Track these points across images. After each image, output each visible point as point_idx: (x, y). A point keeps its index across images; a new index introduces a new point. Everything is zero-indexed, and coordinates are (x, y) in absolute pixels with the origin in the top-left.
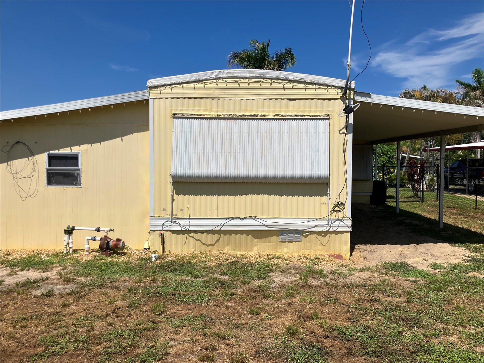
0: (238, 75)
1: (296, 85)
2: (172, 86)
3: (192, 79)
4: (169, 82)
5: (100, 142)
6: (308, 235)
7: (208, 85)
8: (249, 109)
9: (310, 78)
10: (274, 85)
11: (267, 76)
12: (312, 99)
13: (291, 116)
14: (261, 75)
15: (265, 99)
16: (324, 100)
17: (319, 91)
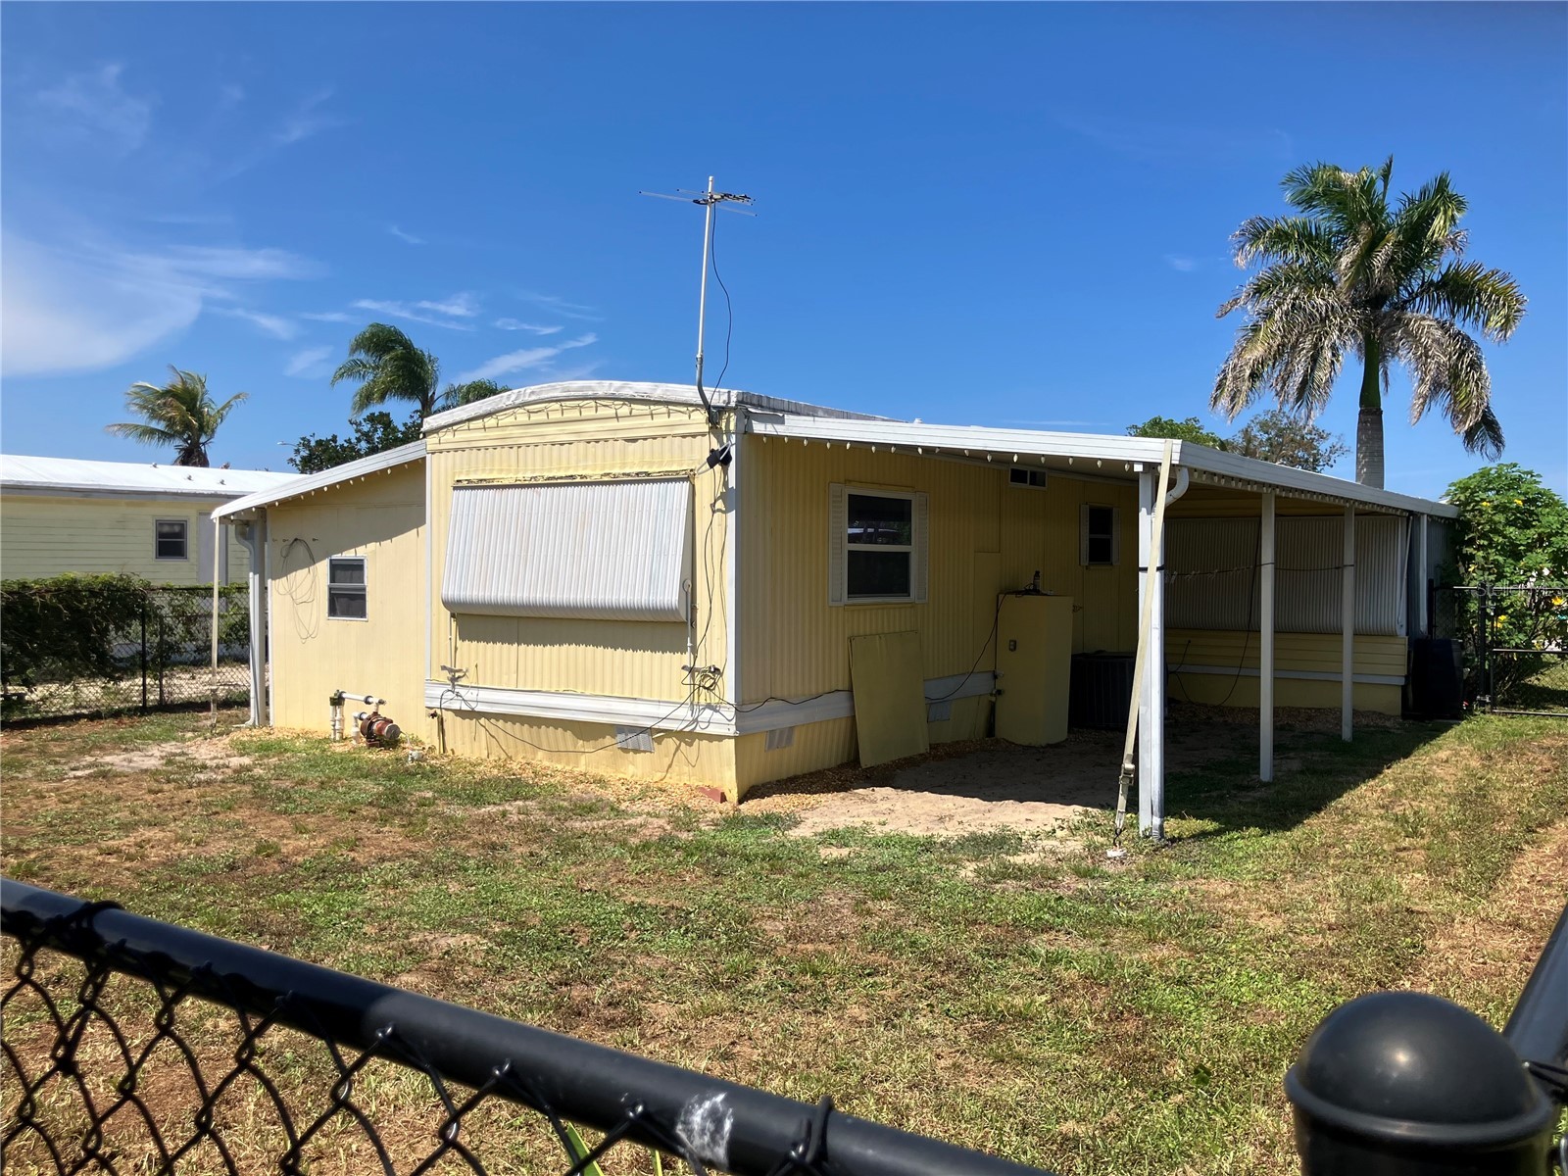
0: (546, 396)
1: (638, 408)
2: (455, 428)
3: (481, 412)
4: (451, 421)
5: (390, 538)
6: (662, 738)
7: (506, 419)
8: (564, 464)
9: (659, 390)
10: (603, 412)
11: (590, 393)
12: (664, 437)
13: (629, 475)
14: (581, 393)
15: (589, 442)
16: (684, 436)
17: (676, 418)
